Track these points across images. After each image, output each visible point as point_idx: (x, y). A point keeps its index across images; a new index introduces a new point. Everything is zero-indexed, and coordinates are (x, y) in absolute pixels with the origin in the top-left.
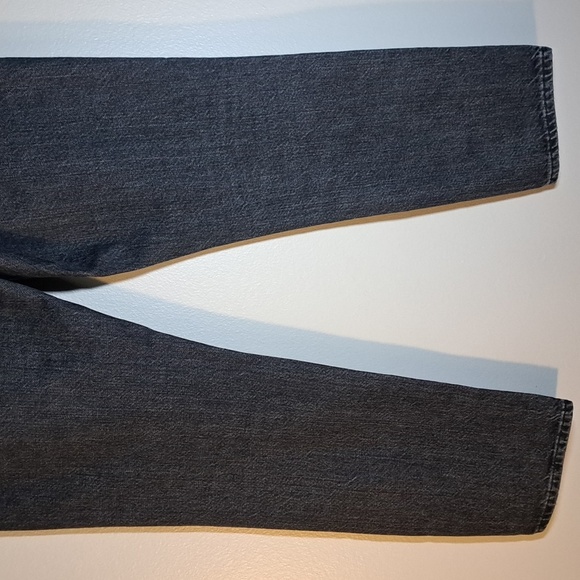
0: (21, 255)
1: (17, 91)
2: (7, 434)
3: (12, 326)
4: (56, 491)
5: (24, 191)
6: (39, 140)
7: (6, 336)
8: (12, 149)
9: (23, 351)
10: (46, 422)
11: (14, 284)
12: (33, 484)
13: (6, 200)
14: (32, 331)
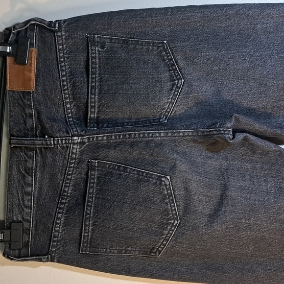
0: (267, 123)
1: (264, 23)
2: (256, 231)
3: (258, 166)
4: (276, 266)
5: (266, 84)
6: (276, 53)
7: (255, 172)
8: (262, 59)
9: (265, 181)
10: (278, 225)
11: (264, 141)
12: (263, 261)
13: (255, 90)
14: (270, 170)
